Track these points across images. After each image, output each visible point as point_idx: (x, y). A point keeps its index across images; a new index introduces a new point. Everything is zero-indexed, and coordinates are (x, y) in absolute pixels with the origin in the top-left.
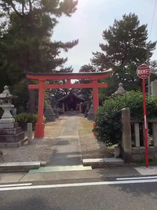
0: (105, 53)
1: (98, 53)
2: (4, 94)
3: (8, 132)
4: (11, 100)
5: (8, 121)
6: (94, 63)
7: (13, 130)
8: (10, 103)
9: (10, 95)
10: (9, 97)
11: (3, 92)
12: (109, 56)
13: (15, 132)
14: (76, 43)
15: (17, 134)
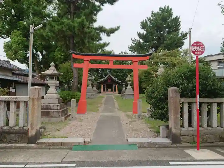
0: (141, 41)
1: (136, 40)
2: (50, 70)
3: (52, 108)
4: (56, 76)
5: (53, 96)
6: (132, 50)
7: (58, 106)
8: (56, 79)
9: (56, 72)
10: (55, 73)
11: (50, 69)
12: (145, 44)
13: (59, 108)
14: (118, 28)
15: (61, 109)
